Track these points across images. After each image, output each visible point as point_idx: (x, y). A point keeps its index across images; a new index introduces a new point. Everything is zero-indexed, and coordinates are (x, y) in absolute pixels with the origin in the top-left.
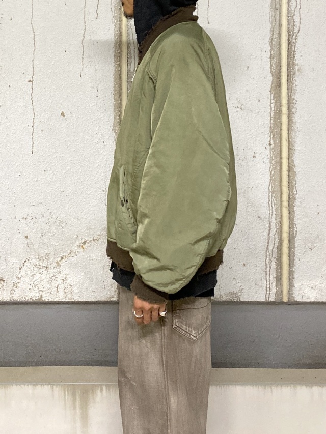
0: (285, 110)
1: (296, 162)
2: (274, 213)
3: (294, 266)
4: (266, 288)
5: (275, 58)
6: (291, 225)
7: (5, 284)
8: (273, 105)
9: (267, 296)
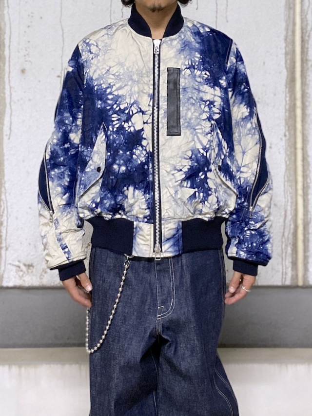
0: (299, 103)
1: (310, 153)
2: (290, 200)
3: (308, 251)
4: (283, 272)
5: (290, 54)
6: (306, 212)
7: (34, 270)
8: (288, 99)
9: (284, 280)
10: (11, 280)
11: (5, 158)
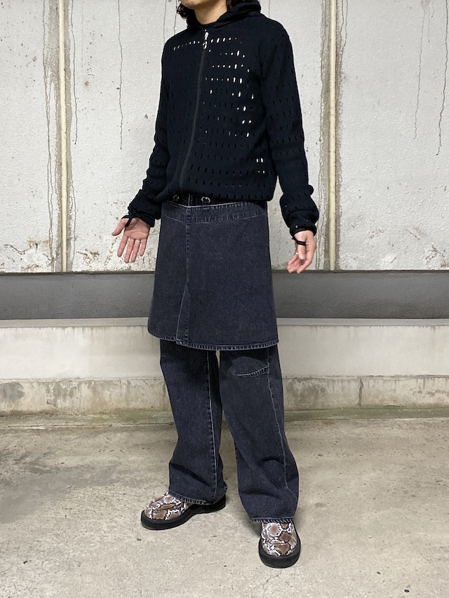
0: (333, 111)
1: (341, 156)
2: (323, 197)
3: (339, 241)
4: (317, 259)
5: (325, 67)
6: (338, 207)
7: (100, 258)
8: (323, 108)
9: (317, 266)
10: (79, 265)
11: (73, 160)
